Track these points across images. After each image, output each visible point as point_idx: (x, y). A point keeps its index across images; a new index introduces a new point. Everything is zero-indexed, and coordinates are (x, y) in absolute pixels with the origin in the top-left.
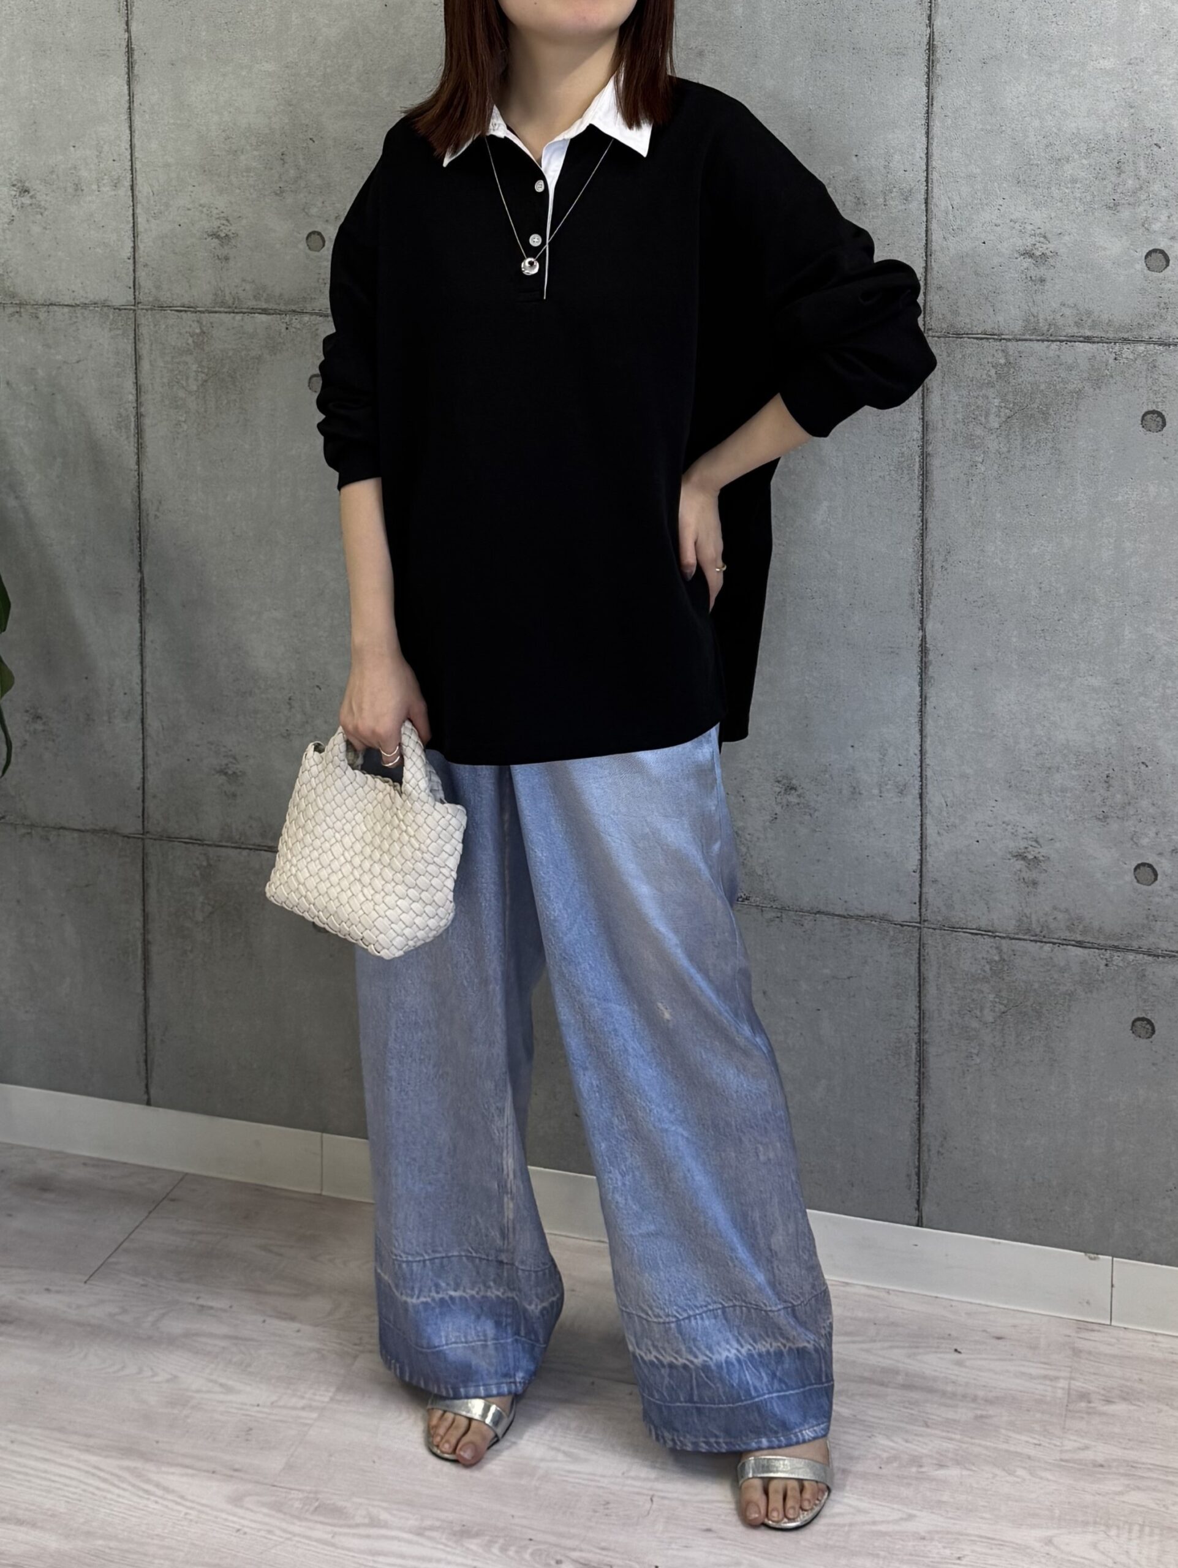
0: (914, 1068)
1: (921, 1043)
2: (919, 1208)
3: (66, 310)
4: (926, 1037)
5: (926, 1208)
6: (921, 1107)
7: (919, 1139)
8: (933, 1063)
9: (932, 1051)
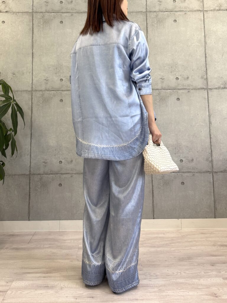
0: (152, 194)
1: (153, 190)
2: (154, 216)
3: (20, 92)
4: (153, 189)
5: (155, 216)
6: (153, 200)
7: (153, 205)
8: (154, 193)
9: (154, 191)
